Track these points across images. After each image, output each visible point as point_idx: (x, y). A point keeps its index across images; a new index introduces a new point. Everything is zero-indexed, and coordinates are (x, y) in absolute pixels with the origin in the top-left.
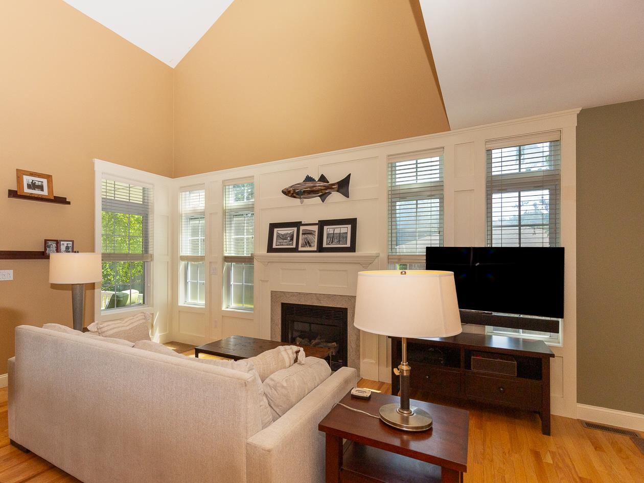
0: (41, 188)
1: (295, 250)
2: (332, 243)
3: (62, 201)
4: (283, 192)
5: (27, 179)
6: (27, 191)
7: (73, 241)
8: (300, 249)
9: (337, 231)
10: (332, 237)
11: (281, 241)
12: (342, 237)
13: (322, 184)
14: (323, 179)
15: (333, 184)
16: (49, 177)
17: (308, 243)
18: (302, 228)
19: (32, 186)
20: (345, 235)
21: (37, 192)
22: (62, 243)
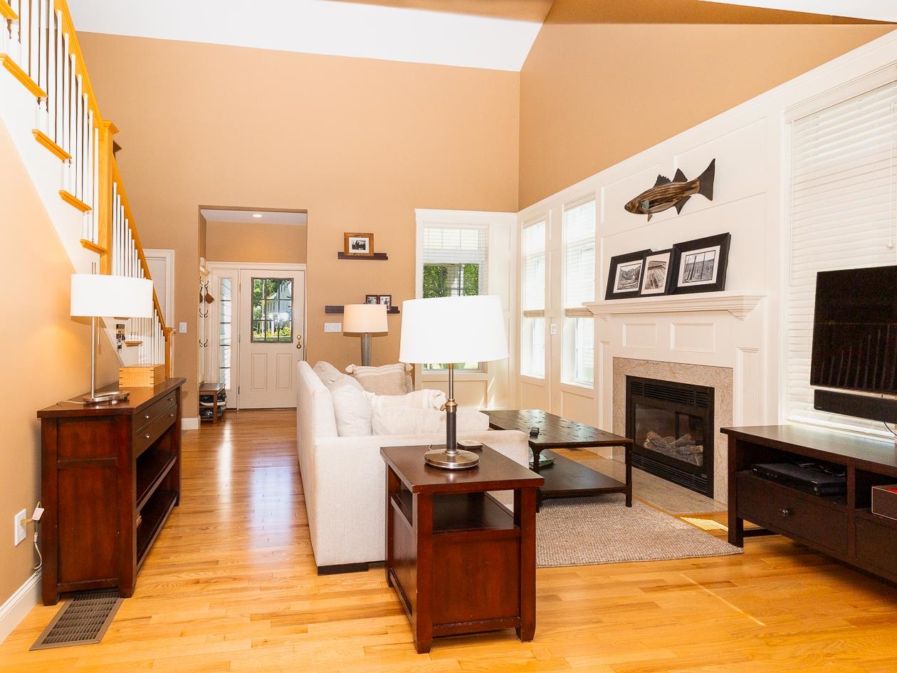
0: (363, 247)
1: (636, 294)
2: (691, 279)
3: (383, 257)
4: (626, 208)
5: (352, 241)
6: (352, 251)
7: (390, 296)
8: (644, 292)
9: (700, 259)
10: (691, 270)
11: (624, 281)
12: (706, 267)
13: (678, 184)
14: (680, 175)
15: (693, 182)
16: (371, 236)
17: (654, 283)
18: (649, 259)
19: (357, 246)
20: (710, 264)
21: (360, 251)
22: (381, 298)
